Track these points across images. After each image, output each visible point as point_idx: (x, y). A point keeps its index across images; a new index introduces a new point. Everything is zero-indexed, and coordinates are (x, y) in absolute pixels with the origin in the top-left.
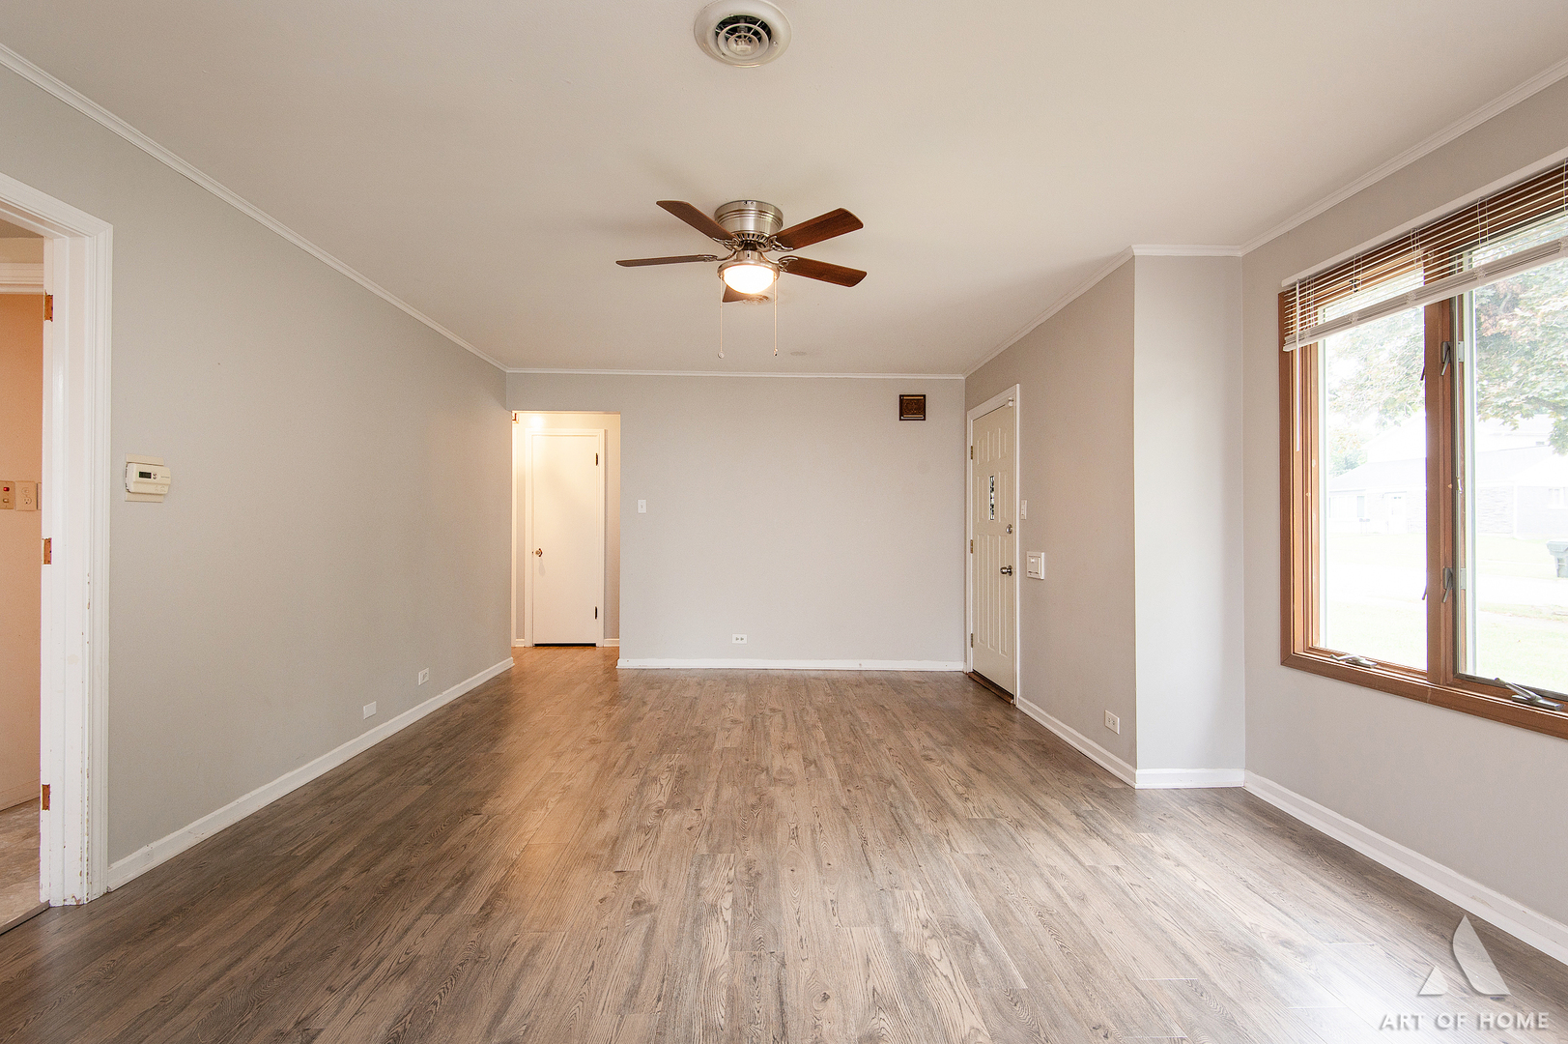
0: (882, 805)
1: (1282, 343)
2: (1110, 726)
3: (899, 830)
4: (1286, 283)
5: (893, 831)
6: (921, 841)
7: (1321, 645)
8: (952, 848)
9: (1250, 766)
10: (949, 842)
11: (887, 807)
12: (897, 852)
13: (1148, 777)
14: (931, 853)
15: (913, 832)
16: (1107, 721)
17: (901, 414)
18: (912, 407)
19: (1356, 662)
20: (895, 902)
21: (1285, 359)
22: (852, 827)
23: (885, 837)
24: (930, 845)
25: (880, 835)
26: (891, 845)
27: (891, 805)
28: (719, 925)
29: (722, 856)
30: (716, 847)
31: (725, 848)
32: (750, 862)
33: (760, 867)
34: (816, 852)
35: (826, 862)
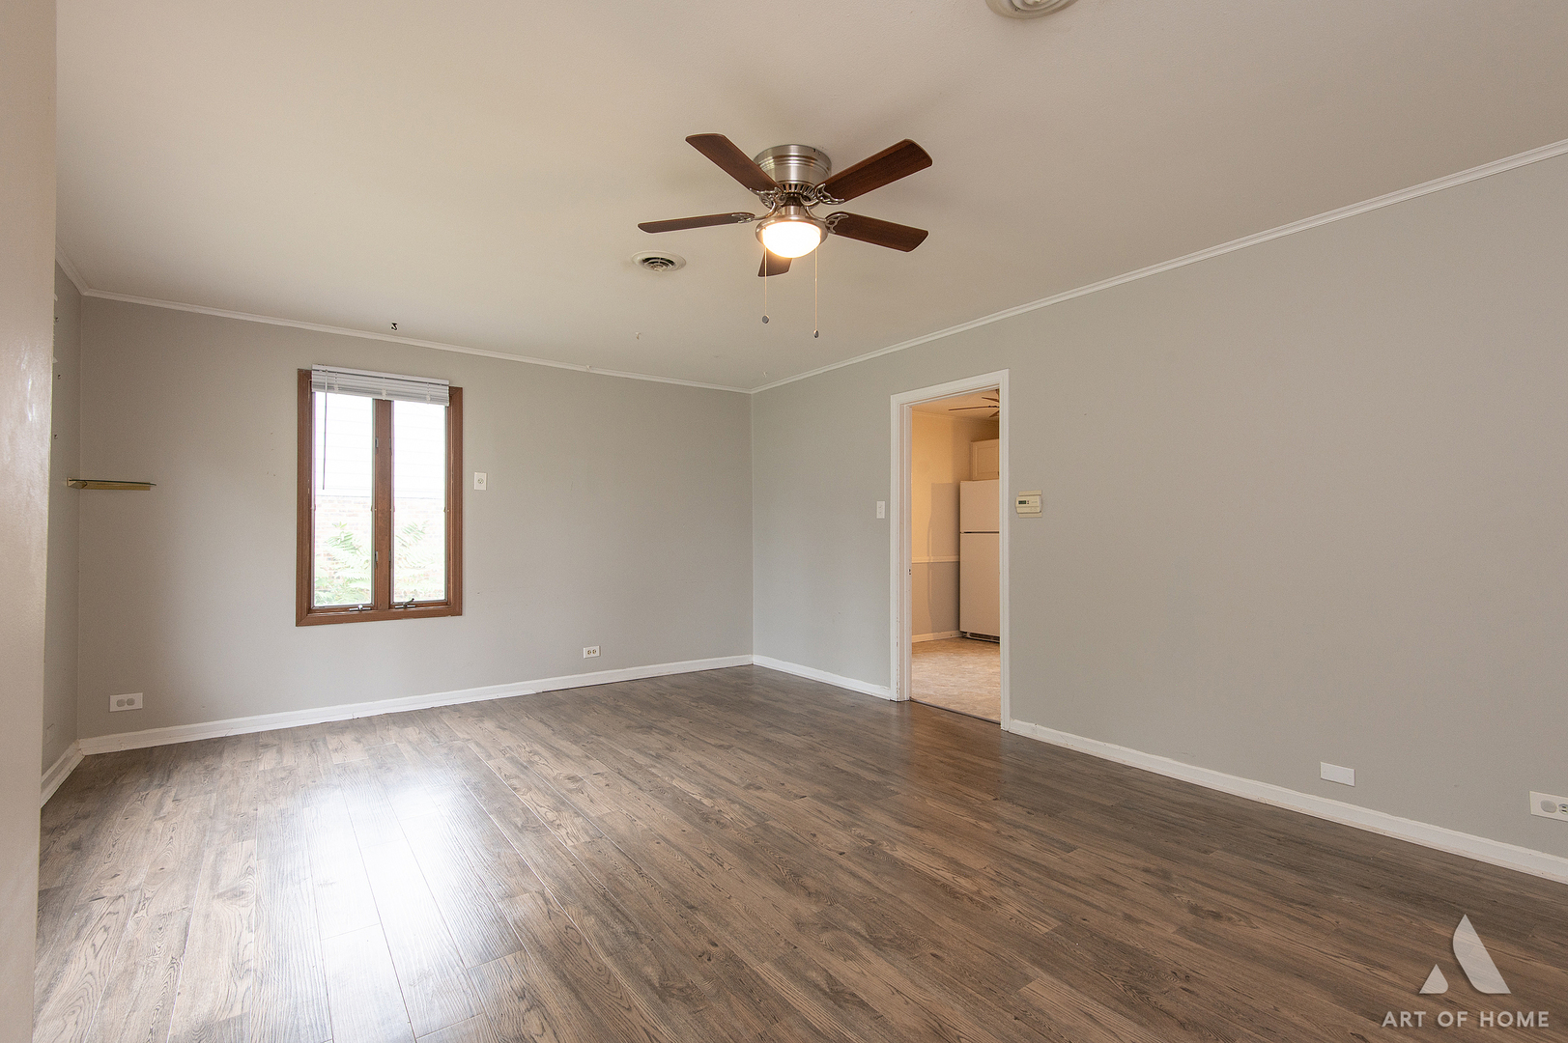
0: (650, 931)
3: (610, 900)
5: (617, 895)
6: (580, 892)
8: (543, 895)
10: (547, 901)
11: (643, 931)
12: (601, 872)
14: (565, 882)
15: (591, 901)
20: (587, 833)
22: (665, 886)
23: (622, 884)
24: (568, 890)
25: (628, 884)
26: (611, 878)
27: (636, 935)
28: (695, 792)
29: (751, 824)
30: (767, 829)
31: (759, 830)
32: (724, 826)
33: (712, 826)
34: (679, 850)
35: (663, 843)
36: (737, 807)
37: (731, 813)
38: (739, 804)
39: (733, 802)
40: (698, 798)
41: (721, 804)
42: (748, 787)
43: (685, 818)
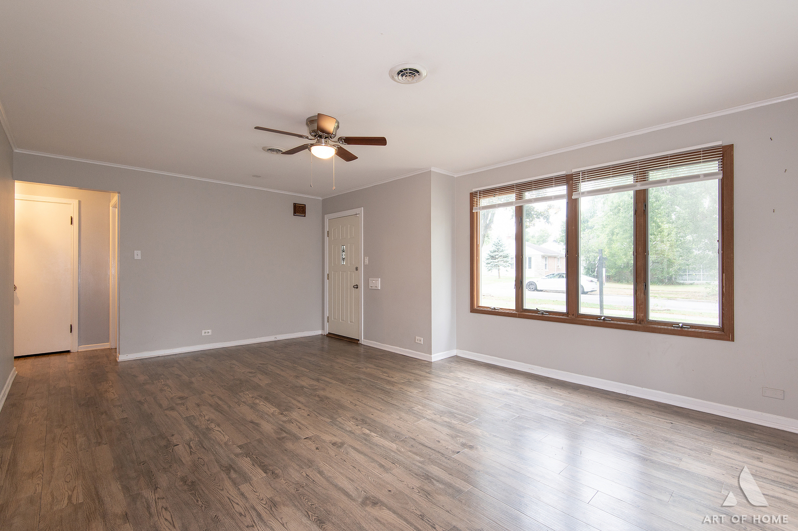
1: (471, 209)
2: (419, 342)
4: (474, 190)
7: (480, 305)
9: (458, 348)
13: (437, 356)
16: (416, 340)
17: (295, 212)
18: (299, 210)
19: (494, 309)
21: (472, 214)
28: (376, 438)
29: (339, 419)
30: (331, 417)
31: (335, 416)
32: (353, 418)
33: (359, 418)
34: (371, 407)
35: (379, 409)
36: (348, 429)
37: (350, 425)
38: (347, 430)
39: (350, 431)
40: (373, 434)
41: (358, 430)
42: (342, 444)
43: (375, 421)
